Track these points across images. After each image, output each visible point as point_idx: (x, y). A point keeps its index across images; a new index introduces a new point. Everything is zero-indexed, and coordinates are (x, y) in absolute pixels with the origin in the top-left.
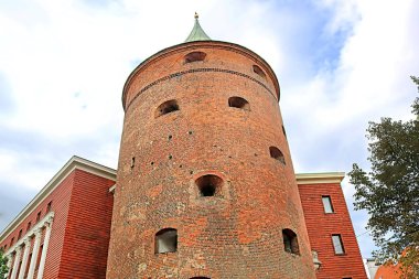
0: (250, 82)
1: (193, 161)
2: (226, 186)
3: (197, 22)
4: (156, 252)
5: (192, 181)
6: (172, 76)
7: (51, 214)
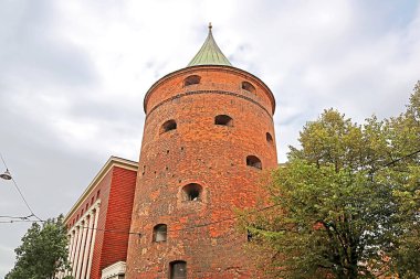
0: (237, 99)
1: (182, 172)
2: (204, 192)
3: (210, 33)
4: (154, 240)
5: (180, 188)
6: (174, 98)
7: (99, 201)
